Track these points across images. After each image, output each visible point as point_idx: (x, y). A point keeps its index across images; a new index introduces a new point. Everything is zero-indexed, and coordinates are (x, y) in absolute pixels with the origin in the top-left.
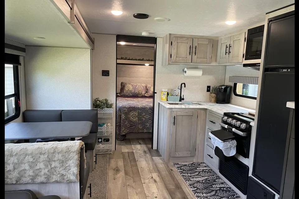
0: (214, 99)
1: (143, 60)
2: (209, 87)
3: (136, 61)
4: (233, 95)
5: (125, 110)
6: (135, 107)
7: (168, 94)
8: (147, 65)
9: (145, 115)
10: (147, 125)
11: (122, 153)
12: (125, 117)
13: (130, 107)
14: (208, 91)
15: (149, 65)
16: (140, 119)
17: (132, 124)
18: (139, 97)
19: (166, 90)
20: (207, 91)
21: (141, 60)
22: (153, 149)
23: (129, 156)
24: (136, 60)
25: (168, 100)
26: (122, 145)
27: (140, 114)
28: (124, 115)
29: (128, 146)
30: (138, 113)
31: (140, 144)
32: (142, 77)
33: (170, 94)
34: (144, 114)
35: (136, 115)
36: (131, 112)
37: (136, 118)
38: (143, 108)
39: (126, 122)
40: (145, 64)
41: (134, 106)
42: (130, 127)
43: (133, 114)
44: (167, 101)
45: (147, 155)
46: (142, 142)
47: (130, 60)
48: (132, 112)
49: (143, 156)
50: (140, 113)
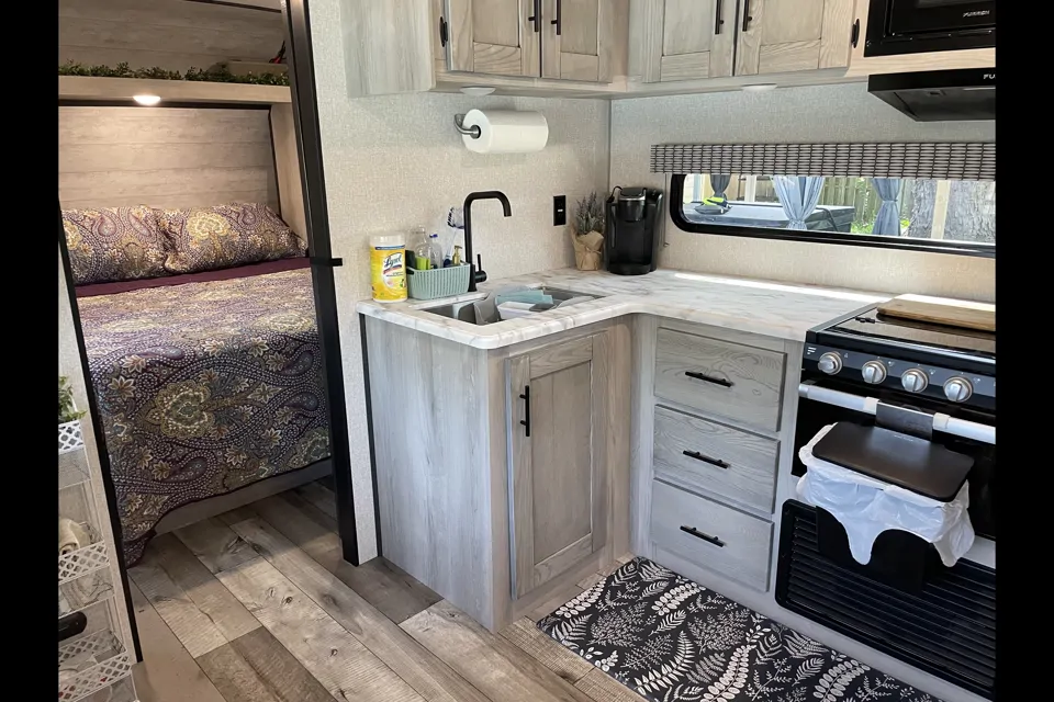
0: (595, 255)
1: (121, 72)
2: (560, 202)
3: (80, 77)
4: (672, 231)
5: (121, 390)
6: (181, 357)
7: (410, 260)
8: (148, 99)
9: (250, 390)
10: (271, 439)
11: (203, 668)
12: (130, 433)
13: (152, 365)
14: (559, 219)
15: (156, 99)
16: (223, 416)
17: (182, 456)
18: (133, 279)
19: (399, 241)
20: (556, 224)
21: (112, 74)
22: (356, 563)
23: (261, 677)
24: (82, 73)
25: (415, 294)
26: (158, 599)
27: (218, 390)
28: (125, 420)
29: (198, 590)
30: (212, 387)
31: (260, 551)
32: (117, 170)
33: (422, 263)
34: (245, 383)
35: (198, 398)
36: (162, 392)
37: (202, 417)
38: (232, 353)
39: (141, 457)
40: (138, 98)
41: (173, 352)
42: (174, 473)
43: (175, 398)
44: (410, 296)
45: (358, 620)
46: (262, 538)
48: (171, 386)
49: (342, 637)
50: (222, 380)
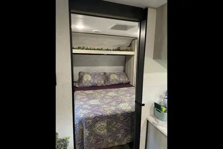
1: (102, 49)
6: (102, 116)
10: (118, 137)
16: (109, 130)
17: (99, 138)
18: (99, 86)
30: (107, 123)
34: (115, 123)
36: (97, 124)
37: (104, 130)
42: (97, 142)
47: (88, 49)
48: (99, 122)
50: (110, 122)
